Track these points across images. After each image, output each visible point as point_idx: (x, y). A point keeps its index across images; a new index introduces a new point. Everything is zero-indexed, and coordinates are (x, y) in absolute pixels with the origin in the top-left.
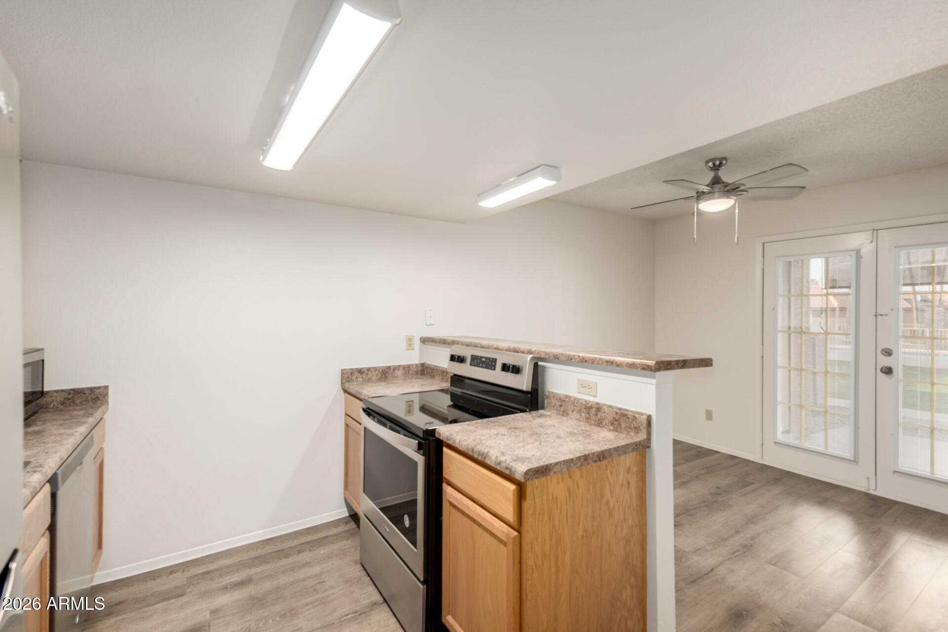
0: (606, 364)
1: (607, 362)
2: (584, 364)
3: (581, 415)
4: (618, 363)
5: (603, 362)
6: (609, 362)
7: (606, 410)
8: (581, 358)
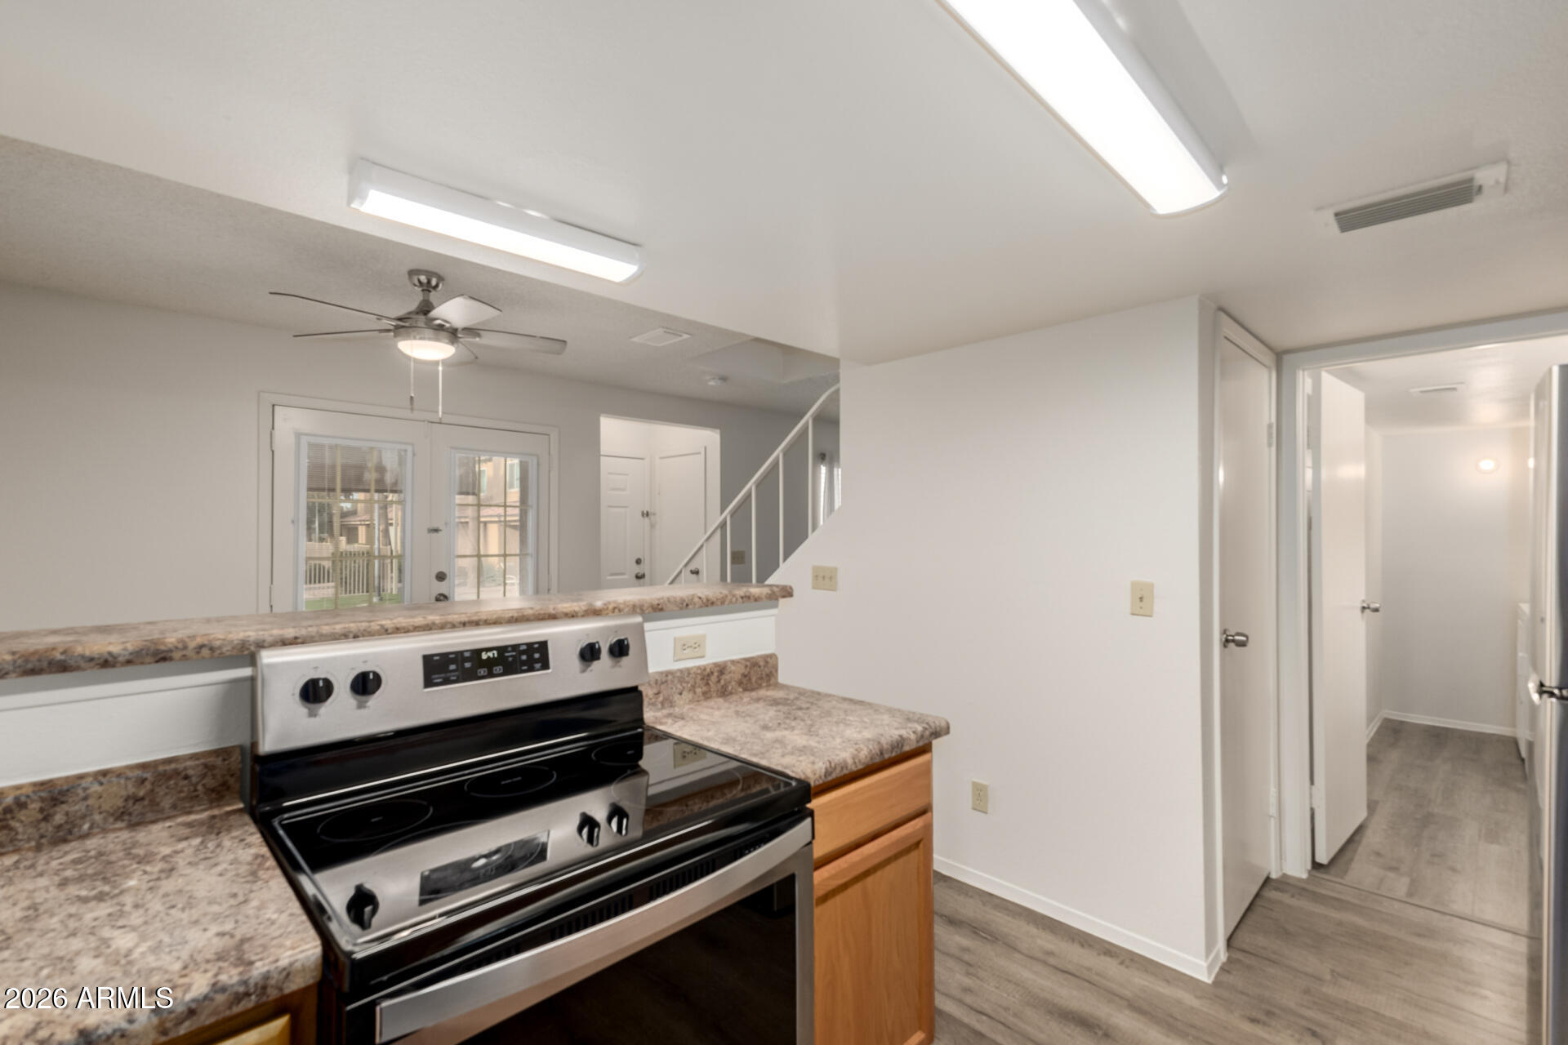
0: (740, 600)
1: (742, 598)
2: (710, 609)
3: (695, 693)
4: (756, 596)
5: (737, 599)
6: (745, 597)
7: (733, 668)
8: (705, 601)
